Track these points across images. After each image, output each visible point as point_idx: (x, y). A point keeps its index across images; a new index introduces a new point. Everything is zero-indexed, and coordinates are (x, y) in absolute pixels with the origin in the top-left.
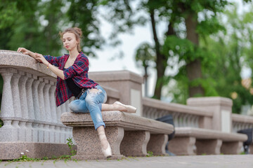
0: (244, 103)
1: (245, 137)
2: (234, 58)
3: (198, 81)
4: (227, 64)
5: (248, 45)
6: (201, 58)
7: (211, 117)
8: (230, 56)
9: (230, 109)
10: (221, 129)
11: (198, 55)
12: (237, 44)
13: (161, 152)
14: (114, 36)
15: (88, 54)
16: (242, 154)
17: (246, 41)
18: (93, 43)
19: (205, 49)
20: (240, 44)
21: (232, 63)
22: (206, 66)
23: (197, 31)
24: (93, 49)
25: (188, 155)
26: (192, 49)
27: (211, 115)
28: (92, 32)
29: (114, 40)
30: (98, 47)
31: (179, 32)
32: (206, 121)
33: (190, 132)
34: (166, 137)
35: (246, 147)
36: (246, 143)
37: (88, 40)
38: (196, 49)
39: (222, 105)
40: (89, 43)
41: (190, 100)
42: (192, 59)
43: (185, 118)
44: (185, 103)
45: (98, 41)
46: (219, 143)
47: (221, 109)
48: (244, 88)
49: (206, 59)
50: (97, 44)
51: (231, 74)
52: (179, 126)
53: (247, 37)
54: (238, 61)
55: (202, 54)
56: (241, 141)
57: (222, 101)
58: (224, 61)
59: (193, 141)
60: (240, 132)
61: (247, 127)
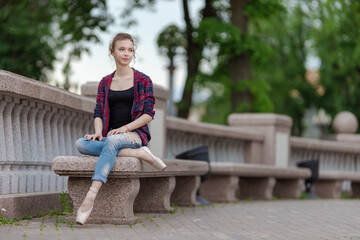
0: (307, 105)
1: (307, 172)
2: (297, 41)
3: (245, 83)
4: (287, 49)
5: (317, 24)
6: (251, 52)
7: (261, 142)
8: (292, 38)
9: (289, 130)
10: (274, 163)
11: (246, 46)
12: (301, 22)
13: (190, 201)
14: (127, 12)
15: (89, 38)
16: (302, 198)
17: (315, 17)
18: (97, 22)
19: (256, 39)
20: (306, 21)
21: (294, 47)
22: (258, 62)
23: (246, 13)
24: (97, 31)
25: (227, 202)
26: (238, 38)
27: (261, 138)
28: (96, 6)
29: (127, 19)
30: (103, 29)
31: (220, 10)
32: (255, 148)
33: (231, 170)
34: (198, 179)
35: (309, 185)
36: (309, 181)
37: (90, 18)
38: (243, 38)
39: (278, 126)
40: (91, 22)
41: (233, 118)
42: (238, 52)
43: (224, 144)
44: (226, 123)
45: (104, 19)
46: (272, 182)
47: (276, 131)
48: (310, 85)
49: (257, 54)
50: (103, 23)
51: (292, 64)
52: (217, 160)
53: (317, 13)
54: (302, 46)
55: (253, 45)
56: (302, 178)
57: (277, 120)
58: (282, 45)
59: (235, 181)
60: (301, 165)
61: (310, 158)
